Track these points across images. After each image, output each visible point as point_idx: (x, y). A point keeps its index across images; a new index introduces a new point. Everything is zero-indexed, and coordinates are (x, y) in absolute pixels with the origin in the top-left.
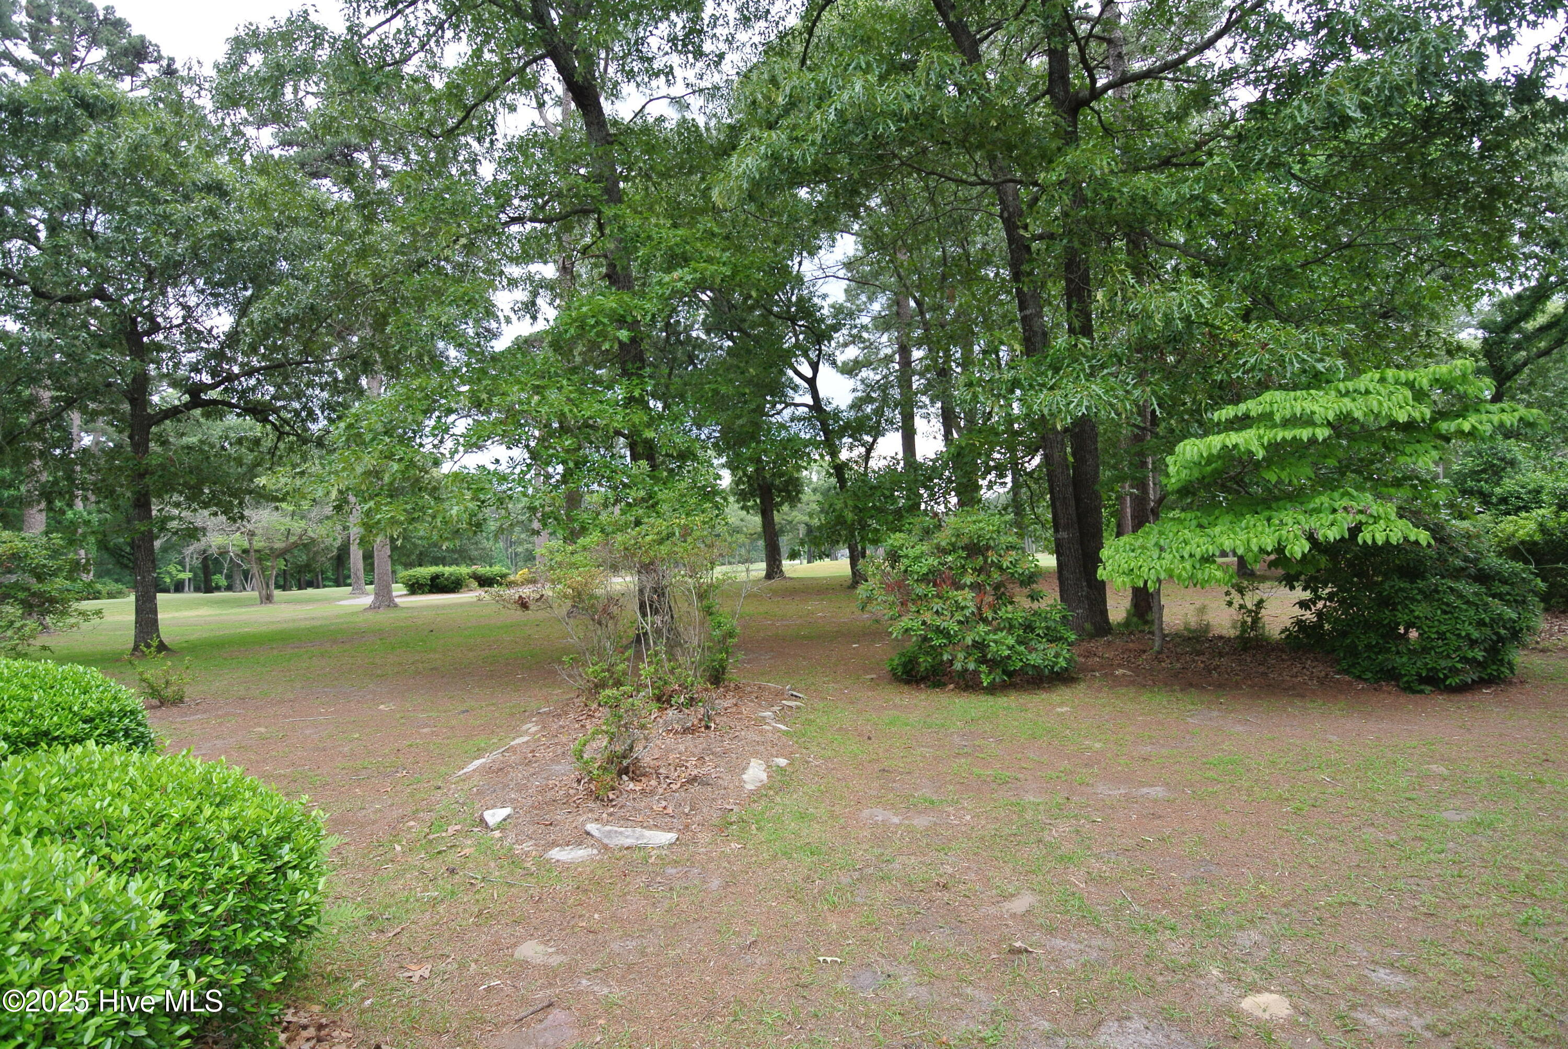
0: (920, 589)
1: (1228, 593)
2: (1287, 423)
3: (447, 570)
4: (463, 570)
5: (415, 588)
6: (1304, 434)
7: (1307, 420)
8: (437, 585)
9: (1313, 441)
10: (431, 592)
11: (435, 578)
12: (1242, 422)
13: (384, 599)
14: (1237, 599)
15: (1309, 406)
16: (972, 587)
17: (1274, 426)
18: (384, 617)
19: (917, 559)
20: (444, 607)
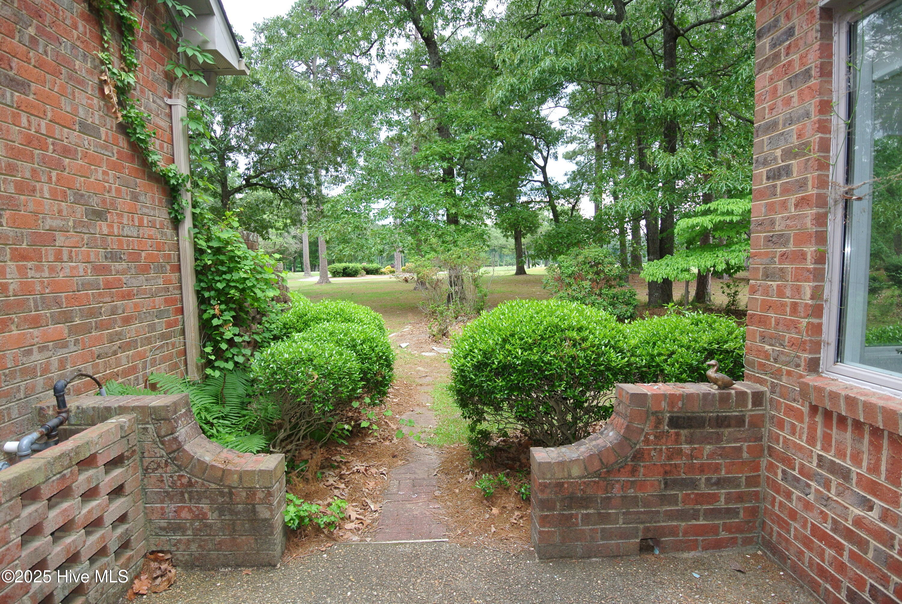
0: (567, 280)
1: (722, 288)
2: (723, 214)
3: (351, 265)
4: (358, 265)
5: (335, 274)
6: (728, 219)
7: (729, 213)
8: (346, 273)
9: (731, 222)
10: (343, 276)
11: (345, 269)
12: (705, 213)
13: (324, 279)
14: (727, 291)
15: (731, 207)
16: (590, 280)
17: (717, 215)
18: (324, 287)
19: (567, 267)
20: (353, 284)
